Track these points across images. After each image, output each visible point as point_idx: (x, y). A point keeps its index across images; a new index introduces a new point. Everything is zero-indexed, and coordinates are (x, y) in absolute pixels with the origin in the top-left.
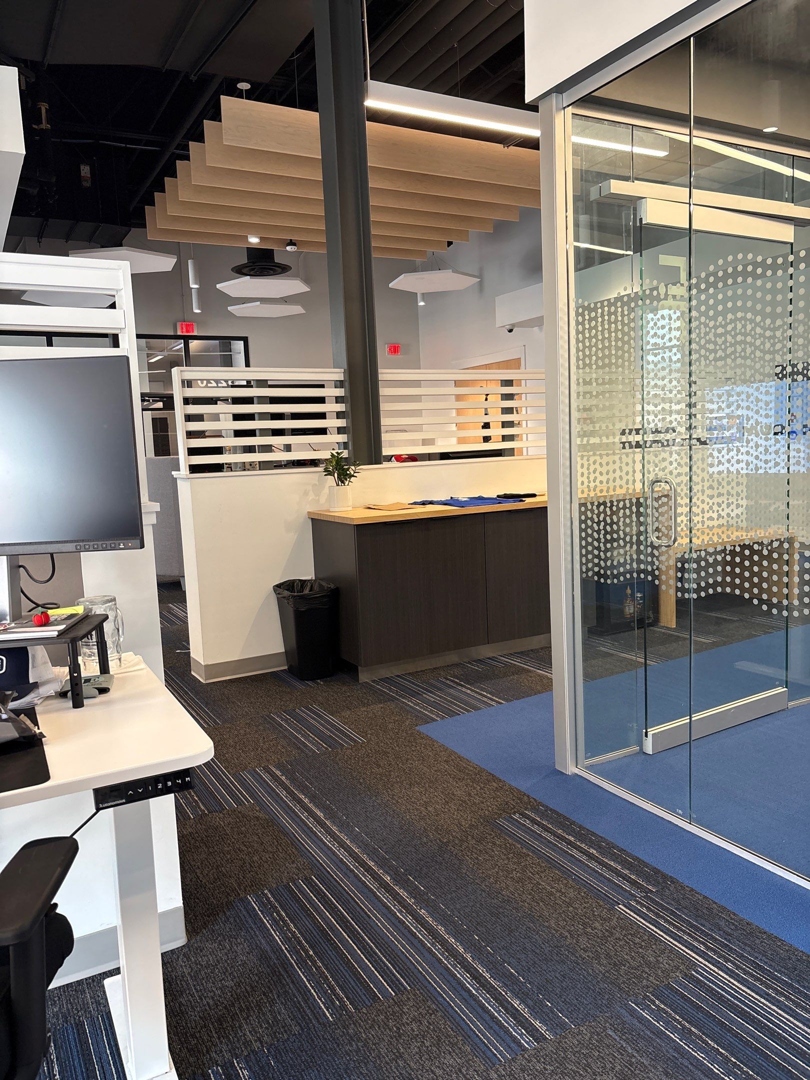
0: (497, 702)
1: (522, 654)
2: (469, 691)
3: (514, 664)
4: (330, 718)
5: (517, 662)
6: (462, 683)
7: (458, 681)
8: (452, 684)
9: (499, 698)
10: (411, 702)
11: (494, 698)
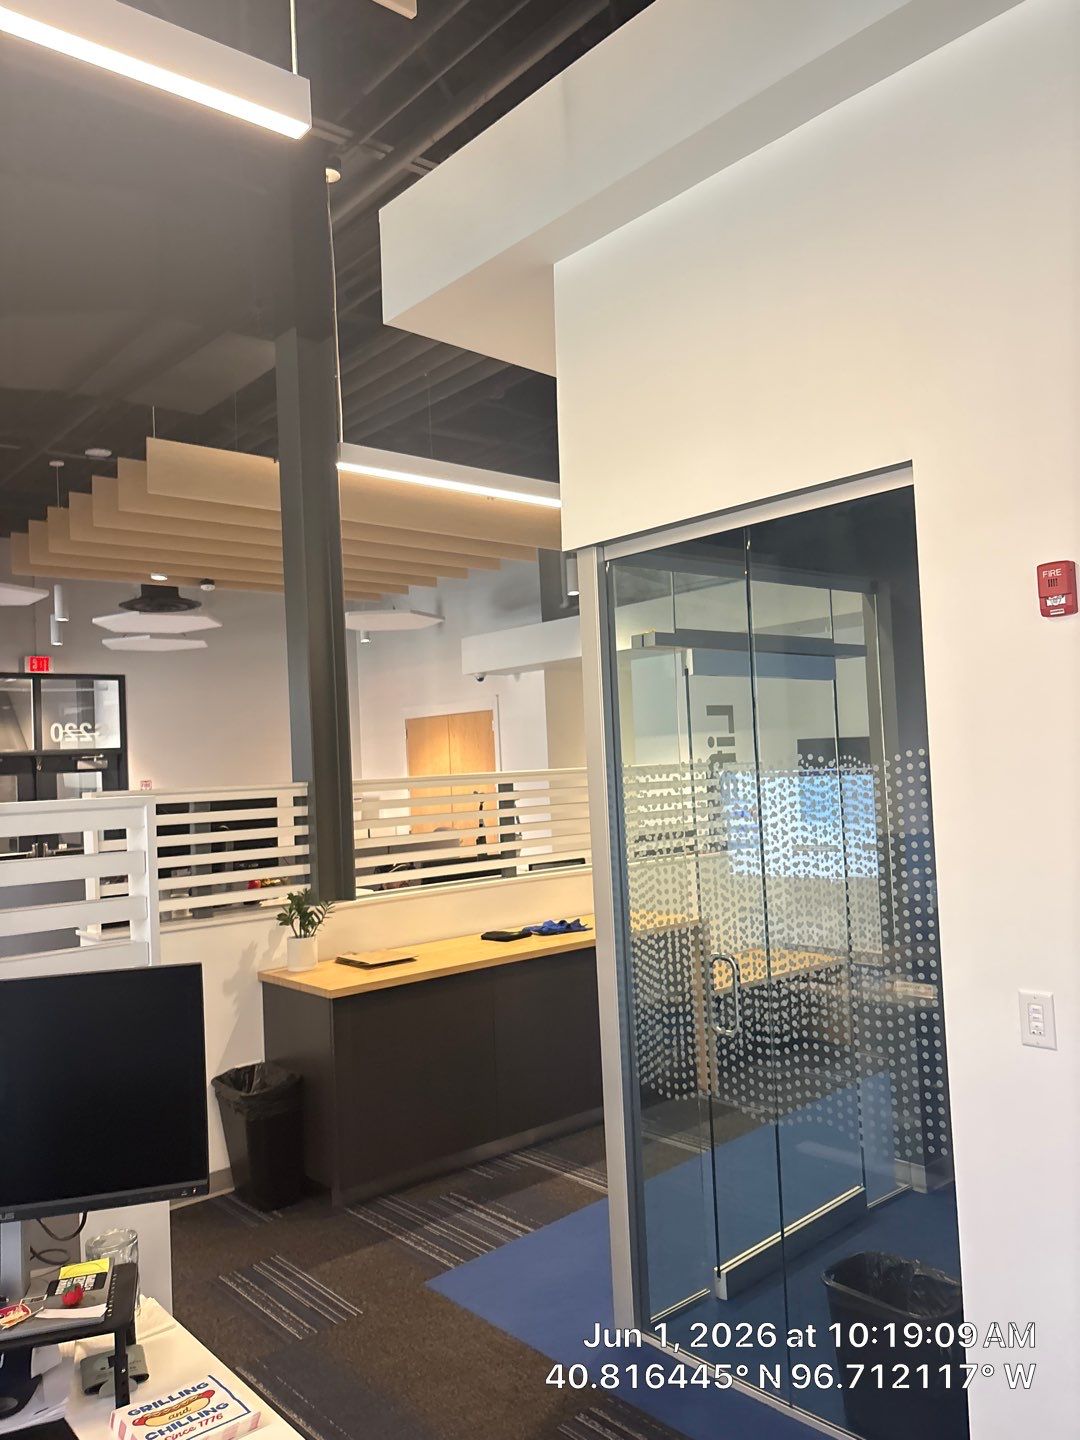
0: (522, 1230)
1: (537, 1145)
2: (483, 1216)
3: (533, 1166)
4: (307, 1277)
5: (534, 1160)
6: (472, 1202)
7: (465, 1199)
8: (457, 1204)
9: (524, 1224)
10: (412, 1241)
11: (517, 1224)
